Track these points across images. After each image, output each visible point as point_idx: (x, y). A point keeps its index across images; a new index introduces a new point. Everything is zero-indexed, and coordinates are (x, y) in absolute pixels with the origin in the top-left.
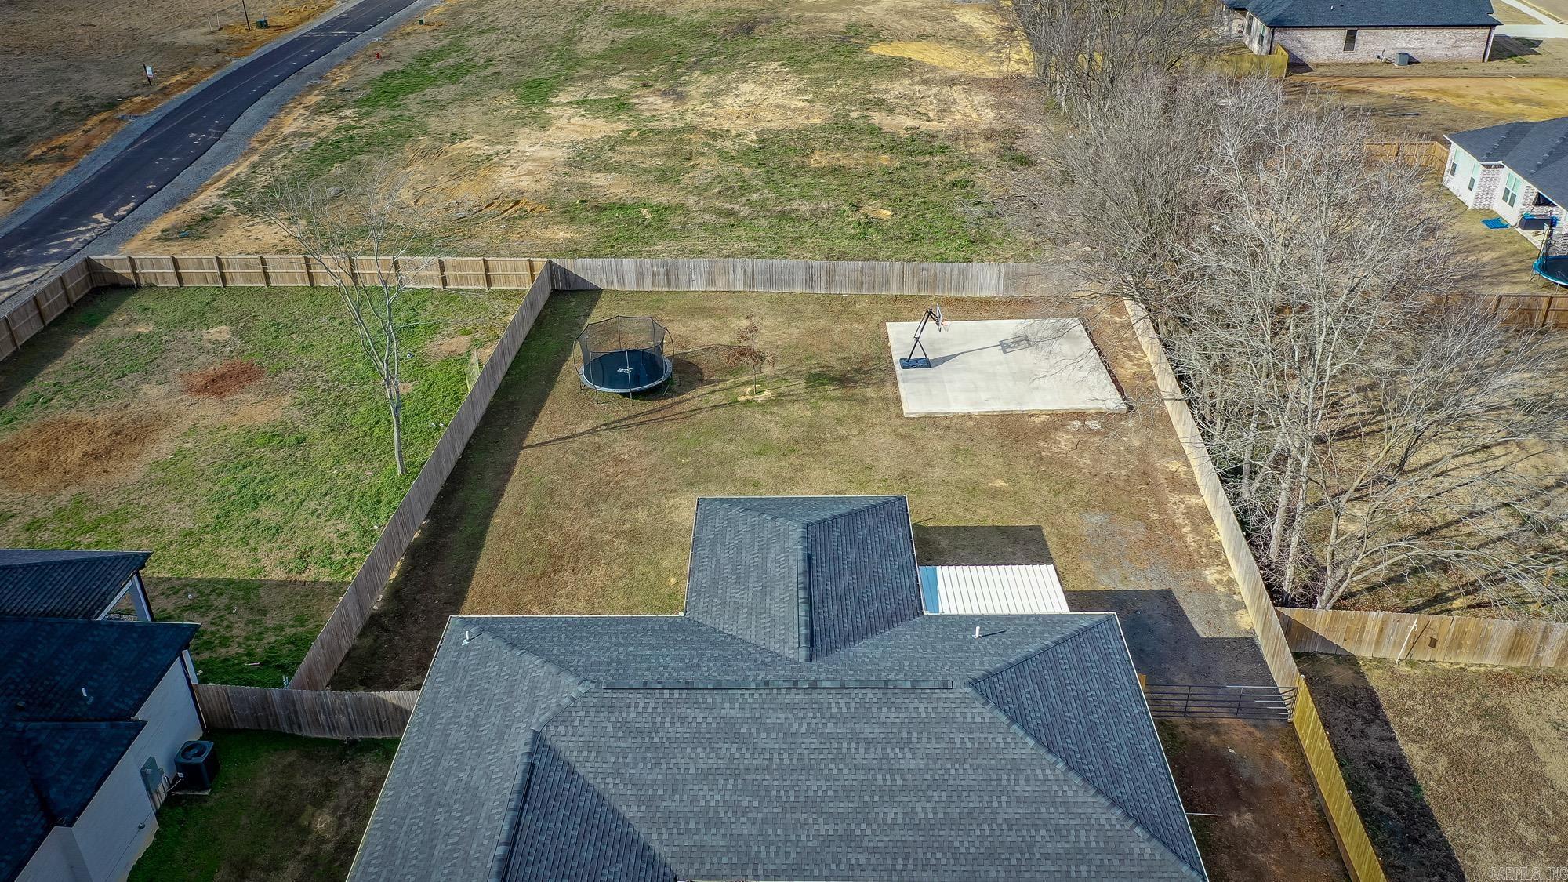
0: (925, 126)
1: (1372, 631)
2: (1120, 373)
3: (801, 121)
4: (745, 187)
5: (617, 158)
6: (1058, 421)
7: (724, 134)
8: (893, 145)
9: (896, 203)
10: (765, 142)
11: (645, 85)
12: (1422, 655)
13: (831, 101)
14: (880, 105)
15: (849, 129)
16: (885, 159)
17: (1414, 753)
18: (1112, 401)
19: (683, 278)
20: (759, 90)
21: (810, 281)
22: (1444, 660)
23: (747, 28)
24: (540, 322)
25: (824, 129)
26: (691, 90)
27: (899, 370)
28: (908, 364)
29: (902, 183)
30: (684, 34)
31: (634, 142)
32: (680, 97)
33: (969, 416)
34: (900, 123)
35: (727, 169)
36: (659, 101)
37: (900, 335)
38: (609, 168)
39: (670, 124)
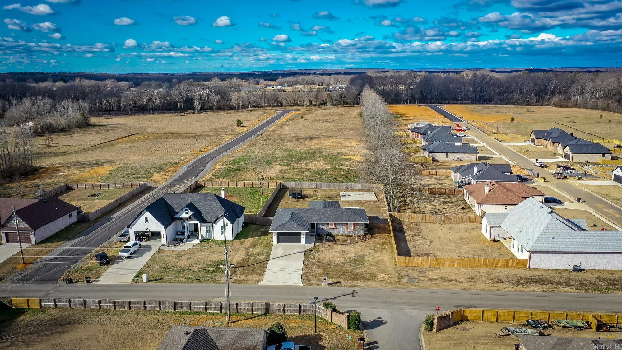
0: (351, 168)
1: (403, 216)
2: (378, 198)
3: (326, 167)
4: (314, 176)
5: (288, 172)
6: (366, 202)
7: (310, 169)
8: (344, 171)
9: (344, 179)
10: (318, 170)
11: (292, 162)
12: (410, 220)
13: (332, 165)
14: (342, 165)
15: (336, 169)
16: (342, 173)
17: (404, 227)
18: (376, 199)
19: (304, 186)
20: (317, 163)
21: (327, 187)
22: (413, 220)
23: (314, 153)
24: (279, 191)
25: (330, 168)
26: (302, 163)
27: (341, 197)
28: (343, 196)
29: (345, 176)
30: (300, 153)
31: (291, 170)
32: (300, 164)
33: (352, 201)
34: (346, 168)
35: (311, 174)
36: (295, 164)
37: (341, 193)
38: (287, 173)
39: (298, 167)
